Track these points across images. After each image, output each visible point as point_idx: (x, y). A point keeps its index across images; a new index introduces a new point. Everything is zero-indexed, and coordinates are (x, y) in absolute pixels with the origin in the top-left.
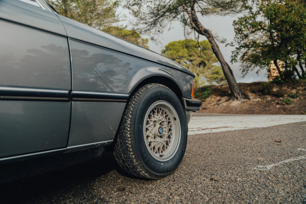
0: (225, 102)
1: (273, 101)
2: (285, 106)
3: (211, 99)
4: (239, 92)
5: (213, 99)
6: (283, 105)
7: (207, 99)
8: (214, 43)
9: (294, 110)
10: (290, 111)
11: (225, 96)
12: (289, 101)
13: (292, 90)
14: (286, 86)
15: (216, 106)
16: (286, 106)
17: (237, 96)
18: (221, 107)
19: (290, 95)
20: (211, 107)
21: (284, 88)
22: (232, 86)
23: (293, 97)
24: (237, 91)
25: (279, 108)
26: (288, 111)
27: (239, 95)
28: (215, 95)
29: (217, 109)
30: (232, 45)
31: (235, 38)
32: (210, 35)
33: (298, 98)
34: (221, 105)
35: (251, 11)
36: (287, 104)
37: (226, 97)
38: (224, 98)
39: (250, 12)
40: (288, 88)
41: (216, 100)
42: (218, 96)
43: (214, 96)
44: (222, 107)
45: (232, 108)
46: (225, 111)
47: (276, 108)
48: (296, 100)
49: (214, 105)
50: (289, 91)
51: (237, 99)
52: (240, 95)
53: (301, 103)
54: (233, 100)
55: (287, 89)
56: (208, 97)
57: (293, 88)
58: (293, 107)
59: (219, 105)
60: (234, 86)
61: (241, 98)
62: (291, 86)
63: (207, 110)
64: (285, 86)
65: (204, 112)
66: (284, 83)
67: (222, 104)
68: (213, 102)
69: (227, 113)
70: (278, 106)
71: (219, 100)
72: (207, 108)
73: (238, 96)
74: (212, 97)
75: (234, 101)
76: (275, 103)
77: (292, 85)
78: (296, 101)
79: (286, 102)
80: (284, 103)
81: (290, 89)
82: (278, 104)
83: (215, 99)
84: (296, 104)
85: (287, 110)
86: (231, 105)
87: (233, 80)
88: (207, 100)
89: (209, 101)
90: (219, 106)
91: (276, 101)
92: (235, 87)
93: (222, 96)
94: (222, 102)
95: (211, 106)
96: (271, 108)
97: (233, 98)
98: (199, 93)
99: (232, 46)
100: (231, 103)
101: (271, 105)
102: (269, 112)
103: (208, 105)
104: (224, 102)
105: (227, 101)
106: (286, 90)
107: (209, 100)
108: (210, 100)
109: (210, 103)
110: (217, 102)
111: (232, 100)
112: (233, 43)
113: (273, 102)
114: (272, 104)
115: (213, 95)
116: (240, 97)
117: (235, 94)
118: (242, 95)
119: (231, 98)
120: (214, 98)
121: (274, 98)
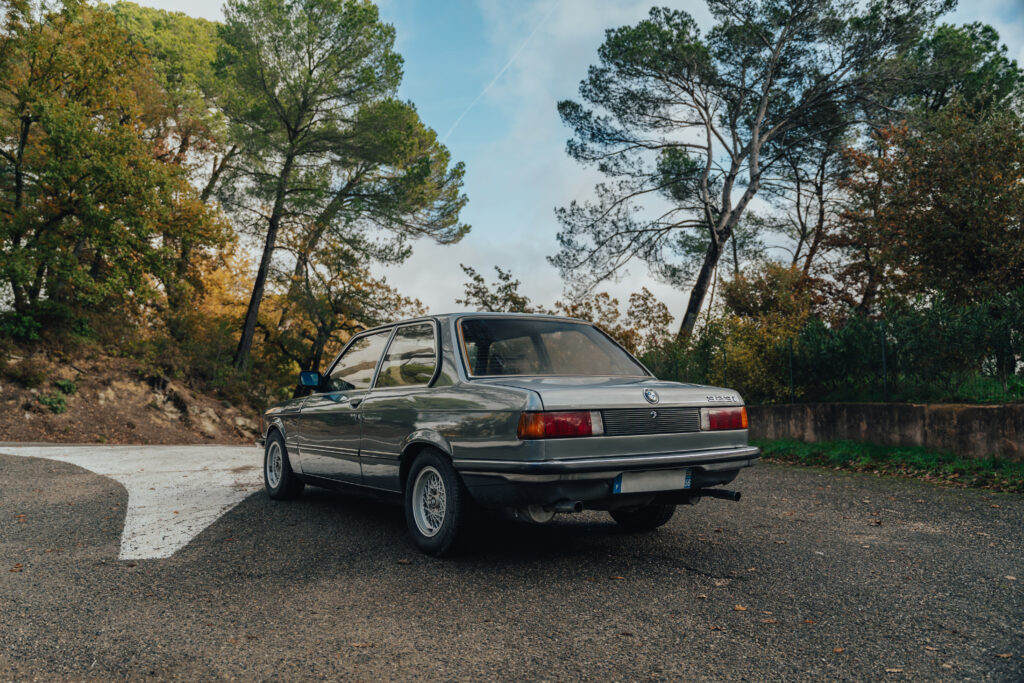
1: (11, 399)
2: (48, 418)
6: (42, 411)
9: (74, 430)
10: (65, 432)
12: (59, 402)
13: (60, 367)
14: (45, 354)
16: (51, 416)
19: (60, 382)
21: (39, 358)
23: (67, 389)
25: (32, 423)
26: (61, 432)
33: (77, 395)
36: (54, 410)
40: (50, 361)
47: (21, 422)
48: (73, 399)
50: (54, 371)
53: (86, 409)
55: (47, 362)
57: (64, 362)
58: (70, 422)
62: (59, 356)
64: (41, 352)
66: (40, 343)
70: (28, 416)
76: (17, 404)
77: (62, 353)
78: (74, 401)
79: (50, 404)
80: (44, 407)
81: (55, 363)
82: (27, 407)
84: (76, 411)
85: (56, 429)
91: (23, 400)
96: (9, 421)
101: (6, 412)
102: (5, 432)
106: (44, 366)
113: (11, 402)
114: (9, 408)
121: (12, 388)
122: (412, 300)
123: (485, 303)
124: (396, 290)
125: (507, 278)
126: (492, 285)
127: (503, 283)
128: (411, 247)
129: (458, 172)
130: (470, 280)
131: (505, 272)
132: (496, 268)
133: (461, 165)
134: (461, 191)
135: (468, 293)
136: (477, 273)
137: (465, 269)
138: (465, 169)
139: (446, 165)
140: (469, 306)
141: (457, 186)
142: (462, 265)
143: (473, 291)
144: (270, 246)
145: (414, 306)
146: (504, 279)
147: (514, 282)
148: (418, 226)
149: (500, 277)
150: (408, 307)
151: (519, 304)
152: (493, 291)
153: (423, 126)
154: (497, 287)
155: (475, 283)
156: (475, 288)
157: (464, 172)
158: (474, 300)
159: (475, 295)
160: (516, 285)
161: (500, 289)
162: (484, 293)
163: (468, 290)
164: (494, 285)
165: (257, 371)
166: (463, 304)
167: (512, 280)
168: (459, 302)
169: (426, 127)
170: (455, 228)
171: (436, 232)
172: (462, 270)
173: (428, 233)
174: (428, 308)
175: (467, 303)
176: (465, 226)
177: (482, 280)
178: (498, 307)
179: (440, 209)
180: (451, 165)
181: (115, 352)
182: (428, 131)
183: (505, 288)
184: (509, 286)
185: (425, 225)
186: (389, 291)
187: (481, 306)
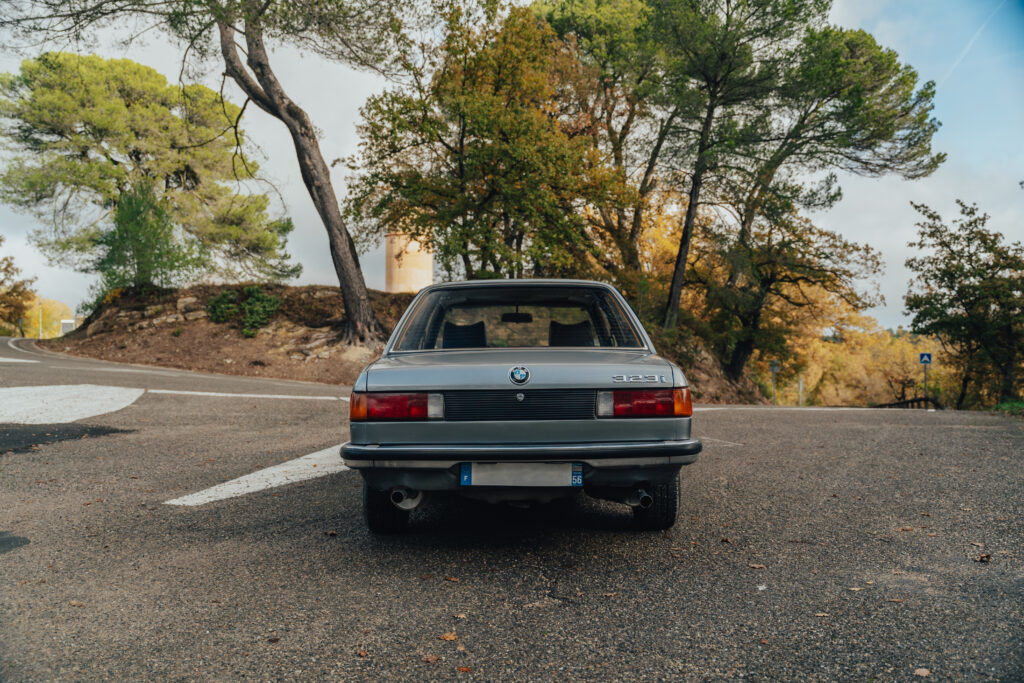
0: (325, 347)
3: (276, 330)
4: (369, 319)
5: (282, 332)
7: (262, 330)
8: (317, 158)
11: (322, 326)
13: (497, 328)
15: (295, 357)
17: (363, 331)
18: (312, 361)
20: (281, 358)
22: (353, 301)
24: (364, 315)
27: (370, 331)
28: (290, 319)
29: (303, 366)
30: (352, 164)
31: (359, 145)
32: (306, 128)
34: (313, 355)
35: (419, 83)
37: (326, 329)
38: (323, 335)
39: (416, 84)
40: (490, 323)
41: (293, 338)
42: (301, 326)
43: (288, 324)
44: (317, 361)
45: (350, 368)
46: (328, 374)
49: (288, 353)
51: (362, 339)
52: (372, 329)
54: (350, 343)
56: (265, 325)
59: (307, 355)
60: (359, 299)
61: (372, 339)
62: (496, 319)
63: (269, 370)
65: (259, 375)
67: (316, 350)
68: (283, 344)
69: (337, 382)
71: (306, 339)
72: (266, 363)
73: (367, 330)
74: (281, 327)
75: (352, 344)
81: (494, 325)
83: (291, 334)
86: (344, 356)
87: (357, 280)
88: (262, 334)
89: (270, 336)
90: (308, 358)
92: (362, 302)
93: (313, 325)
94: (317, 347)
95: (279, 355)
97: (351, 334)
98: (231, 305)
99: (353, 168)
100: (344, 351)
103: (267, 350)
104: (322, 345)
105: (330, 343)
107: (268, 334)
108: (274, 336)
109: (275, 346)
110: (296, 344)
111: (347, 342)
112: (355, 159)
115: (285, 317)
116: (371, 334)
117: (359, 325)
118: (376, 330)
119: (345, 335)
120: (288, 331)
122: (861, 245)
123: (944, 244)
124: (840, 236)
125: (972, 212)
126: (952, 220)
127: (966, 219)
128: (840, 189)
129: (927, 94)
130: (924, 219)
131: (970, 205)
132: (958, 201)
133: (930, 85)
134: (932, 114)
135: (923, 234)
136: (932, 209)
137: (916, 207)
138: (933, 89)
139: (912, 88)
140: (924, 248)
141: (927, 110)
142: (912, 203)
143: (928, 230)
144: (694, 202)
145: (862, 253)
146: (968, 214)
147: (982, 216)
148: (882, 162)
149: (963, 212)
150: (855, 253)
151: (988, 242)
152: (954, 229)
153: (880, 48)
154: (958, 224)
155: (931, 221)
156: (930, 227)
157: (934, 92)
158: (931, 241)
159: (932, 235)
160: (984, 219)
161: (962, 226)
162: (941, 232)
163: (922, 230)
164: (954, 221)
165: (685, 328)
166: (917, 247)
167: (979, 214)
168: (911, 245)
169: (884, 49)
170: (926, 160)
171: (901, 167)
172: (913, 208)
173: (892, 168)
174: (880, 254)
175: (921, 245)
176: (938, 156)
177: (938, 217)
178: (960, 247)
179: (905, 139)
180: (919, 87)
181: (545, 315)
182: (886, 53)
183: (970, 224)
184: (975, 222)
185: (887, 160)
186: (834, 237)
187: (939, 248)
